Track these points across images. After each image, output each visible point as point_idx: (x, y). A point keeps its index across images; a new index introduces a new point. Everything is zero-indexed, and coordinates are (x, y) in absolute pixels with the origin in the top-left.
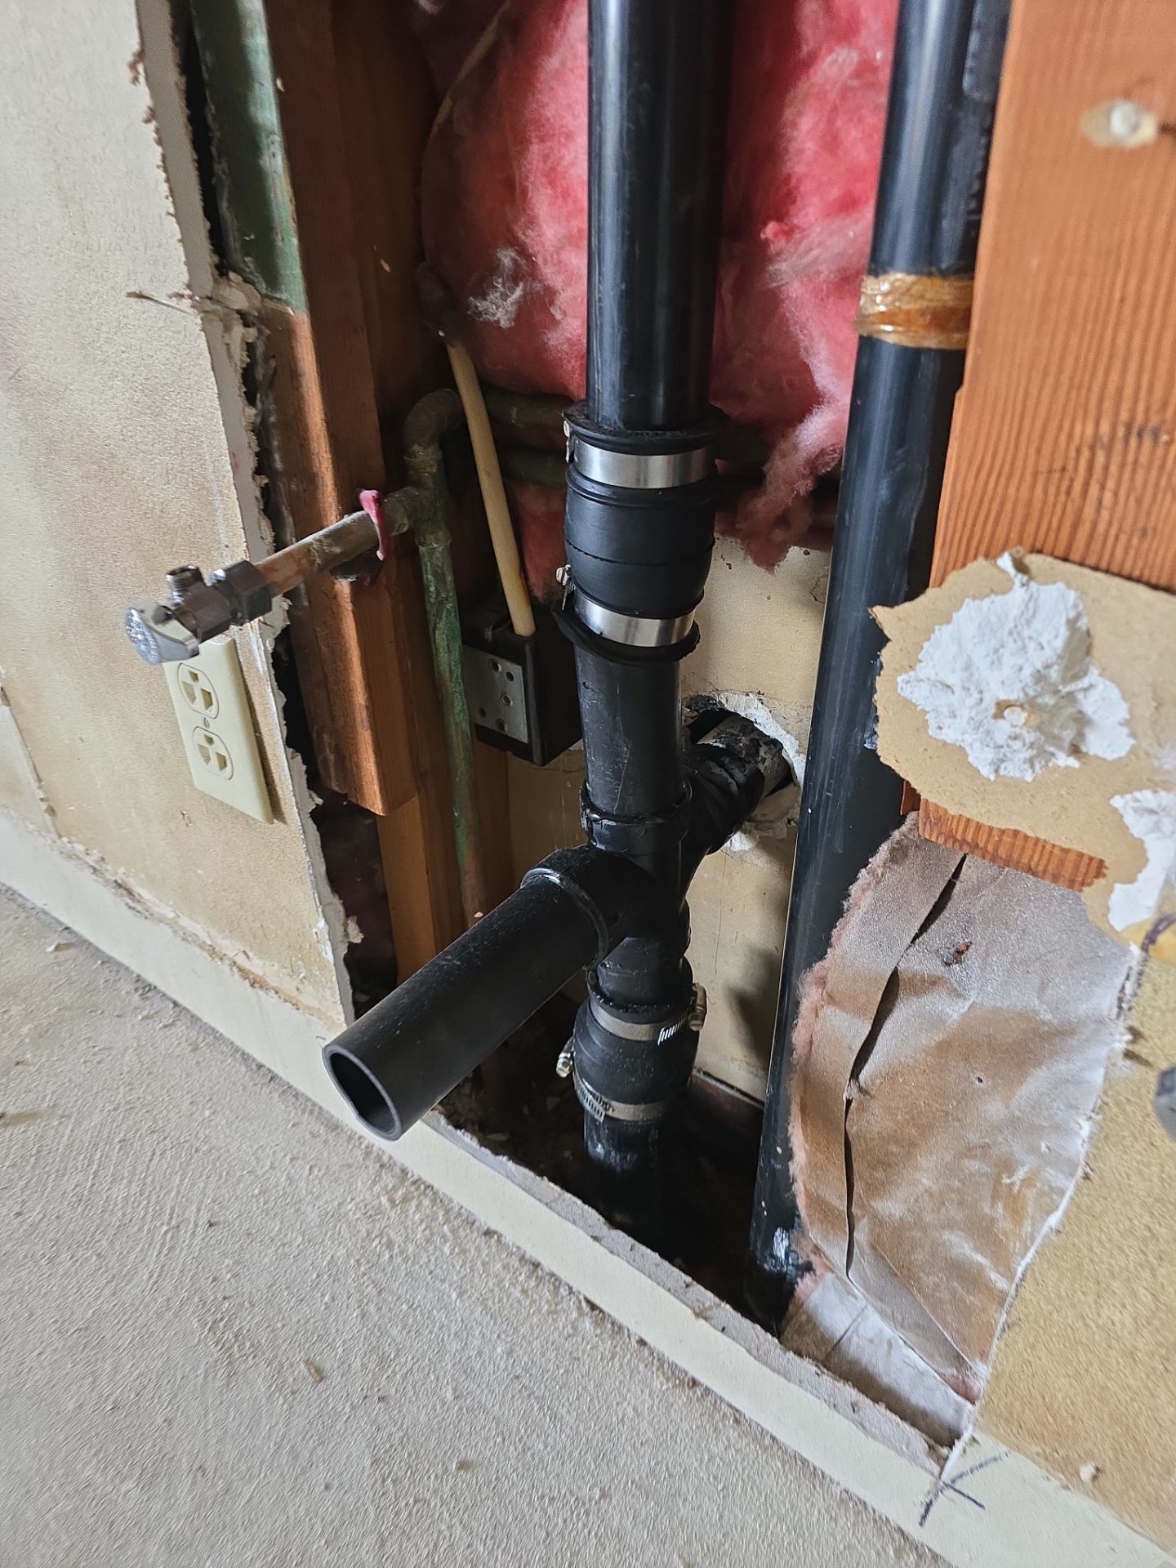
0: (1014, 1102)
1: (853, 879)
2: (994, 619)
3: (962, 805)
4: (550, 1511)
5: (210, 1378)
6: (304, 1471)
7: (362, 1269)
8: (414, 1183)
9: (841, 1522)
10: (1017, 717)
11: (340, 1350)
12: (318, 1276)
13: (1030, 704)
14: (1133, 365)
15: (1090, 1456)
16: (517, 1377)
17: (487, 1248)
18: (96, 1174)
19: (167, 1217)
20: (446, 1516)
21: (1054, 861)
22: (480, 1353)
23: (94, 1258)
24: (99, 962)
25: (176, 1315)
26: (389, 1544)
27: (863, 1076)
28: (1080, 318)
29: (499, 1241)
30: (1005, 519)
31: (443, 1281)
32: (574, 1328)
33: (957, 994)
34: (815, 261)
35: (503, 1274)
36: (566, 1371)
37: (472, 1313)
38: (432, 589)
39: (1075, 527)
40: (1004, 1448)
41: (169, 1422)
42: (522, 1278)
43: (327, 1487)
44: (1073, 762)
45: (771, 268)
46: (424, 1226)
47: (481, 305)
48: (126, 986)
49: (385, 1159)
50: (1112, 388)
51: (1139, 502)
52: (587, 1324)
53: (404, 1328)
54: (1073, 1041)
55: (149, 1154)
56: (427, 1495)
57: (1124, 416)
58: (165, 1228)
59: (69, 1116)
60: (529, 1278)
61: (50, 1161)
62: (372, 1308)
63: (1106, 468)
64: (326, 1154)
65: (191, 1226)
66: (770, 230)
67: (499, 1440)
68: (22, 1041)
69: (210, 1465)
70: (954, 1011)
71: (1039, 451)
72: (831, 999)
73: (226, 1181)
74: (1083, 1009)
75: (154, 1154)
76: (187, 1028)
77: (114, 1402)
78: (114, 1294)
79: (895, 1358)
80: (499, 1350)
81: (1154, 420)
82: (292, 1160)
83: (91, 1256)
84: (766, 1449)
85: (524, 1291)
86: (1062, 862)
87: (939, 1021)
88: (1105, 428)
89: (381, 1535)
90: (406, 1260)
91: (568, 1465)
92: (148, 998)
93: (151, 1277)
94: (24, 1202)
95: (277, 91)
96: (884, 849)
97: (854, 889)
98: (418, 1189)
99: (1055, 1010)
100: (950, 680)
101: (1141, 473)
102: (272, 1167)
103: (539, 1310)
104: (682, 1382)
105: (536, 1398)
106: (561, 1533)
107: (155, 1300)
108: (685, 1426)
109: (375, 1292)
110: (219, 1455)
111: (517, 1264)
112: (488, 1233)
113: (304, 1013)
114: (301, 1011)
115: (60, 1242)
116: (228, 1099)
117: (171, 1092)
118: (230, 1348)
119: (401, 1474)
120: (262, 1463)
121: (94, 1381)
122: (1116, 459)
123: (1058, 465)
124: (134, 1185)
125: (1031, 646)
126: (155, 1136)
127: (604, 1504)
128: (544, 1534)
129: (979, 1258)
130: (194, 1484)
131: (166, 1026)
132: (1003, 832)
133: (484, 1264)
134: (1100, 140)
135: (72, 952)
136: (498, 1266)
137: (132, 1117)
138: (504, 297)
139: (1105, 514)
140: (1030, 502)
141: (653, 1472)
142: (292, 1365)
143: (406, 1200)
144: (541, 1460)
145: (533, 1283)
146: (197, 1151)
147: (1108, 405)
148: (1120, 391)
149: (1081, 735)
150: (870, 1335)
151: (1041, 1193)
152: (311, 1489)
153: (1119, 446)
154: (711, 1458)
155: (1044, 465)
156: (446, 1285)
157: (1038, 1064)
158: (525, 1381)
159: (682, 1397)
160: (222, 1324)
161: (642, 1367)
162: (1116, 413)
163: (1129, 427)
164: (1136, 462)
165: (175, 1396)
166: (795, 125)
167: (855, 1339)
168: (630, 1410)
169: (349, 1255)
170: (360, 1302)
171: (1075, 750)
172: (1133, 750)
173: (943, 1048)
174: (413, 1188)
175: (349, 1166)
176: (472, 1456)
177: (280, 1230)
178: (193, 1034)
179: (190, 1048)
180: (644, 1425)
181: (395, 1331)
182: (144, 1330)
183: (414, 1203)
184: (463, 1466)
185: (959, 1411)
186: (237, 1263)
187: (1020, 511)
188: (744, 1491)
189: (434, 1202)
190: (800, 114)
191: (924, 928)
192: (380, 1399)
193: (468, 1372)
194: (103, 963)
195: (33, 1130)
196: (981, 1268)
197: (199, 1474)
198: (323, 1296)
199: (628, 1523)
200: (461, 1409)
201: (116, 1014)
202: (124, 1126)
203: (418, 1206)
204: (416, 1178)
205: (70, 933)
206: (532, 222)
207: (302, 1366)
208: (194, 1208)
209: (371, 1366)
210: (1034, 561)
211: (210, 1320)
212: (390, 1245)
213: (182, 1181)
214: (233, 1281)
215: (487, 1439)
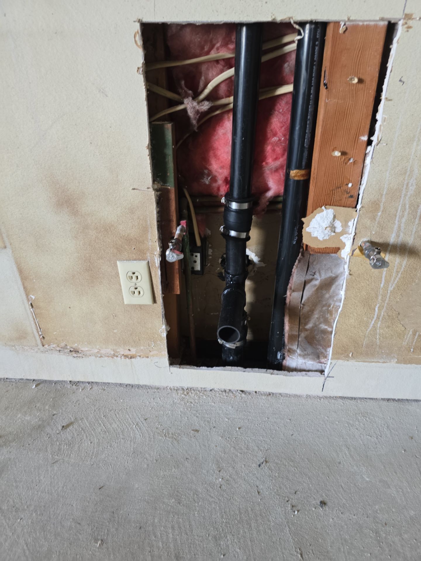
0: (330, 293)
1: (292, 268)
2: (322, 216)
3: (317, 246)
4: (261, 426)
5: (173, 444)
6: (209, 447)
7: (189, 410)
8: (187, 389)
9: (309, 400)
10: (328, 229)
11: (198, 425)
12: (181, 416)
13: (329, 227)
14: (337, 180)
15: (351, 352)
16: (237, 410)
17: (213, 393)
18: (104, 425)
19: (133, 424)
20: (243, 437)
21: (332, 250)
22: (227, 410)
23: (122, 440)
24: (54, 384)
25: (154, 438)
26: (236, 447)
27: (302, 302)
28: (329, 175)
29: (214, 391)
30: (321, 202)
31: (209, 403)
32: (241, 397)
33: (317, 280)
34: (272, 167)
35: (220, 396)
36: (246, 404)
37: (219, 405)
38: (186, 240)
39: (331, 201)
40: (336, 361)
41: (172, 456)
42: (224, 394)
43: (216, 446)
44: (334, 234)
45: (264, 169)
46: (196, 396)
47: (202, 181)
48: (69, 386)
49: (176, 388)
50: (334, 183)
51: (339, 196)
52: (243, 395)
53: (208, 414)
54: (338, 278)
55: (114, 415)
56: (237, 436)
57: (336, 186)
58: (134, 426)
59: (83, 418)
60: (226, 393)
61: (88, 429)
62: (198, 415)
63: (335, 193)
64: (161, 394)
65: (141, 422)
66: (264, 163)
67: (242, 421)
68: (49, 410)
69: (188, 457)
70: (317, 283)
71: (325, 192)
72: (294, 291)
73: (140, 411)
74: (339, 272)
75: (116, 415)
76: (97, 387)
77: (155, 460)
78: (134, 443)
79: (307, 364)
80: (230, 408)
81: (340, 186)
82: (153, 399)
83: (121, 440)
84: (289, 397)
85: (227, 396)
86: (333, 250)
87: (315, 285)
88: (334, 188)
89: (233, 447)
90: (197, 403)
91: (258, 418)
92: (78, 385)
93: (140, 436)
94: (90, 440)
95: (173, 148)
96: (297, 261)
97: (293, 270)
98: (188, 390)
99: (335, 274)
100: (316, 226)
101: (339, 193)
102: (149, 403)
103: (232, 398)
104: (268, 395)
105: (244, 411)
106: (265, 428)
107: (146, 439)
108: (273, 401)
109: (196, 412)
110: (188, 454)
111: (221, 393)
112: (211, 390)
113: (150, 358)
114: (149, 358)
115: (109, 442)
116: (124, 396)
117: (107, 401)
118: (173, 437)
119: (229, 436)
120: (199, 450)
121: (147, 459)
122: (336, 192)
123: (328, 193)
124: (117, 422)
125: (329, 218)
126: (112, 411)
127: (269, 419)
128: (262, 430)
129: (326, 327)
130: (188, 462)
131: (91, 389)
132: (324, 248)
133: (214, 396)
134: (334, 155)
135: (41, 385)
136: (218, 395)
137: (101, 410)
138: (207, 179)
139: (335, 199)
140: (325, 199)
141: (273, 411)
142: (190, 433)
143: (188, 393)
144: (253, 420)
145: (227, 394)
146: (127, 409)
147: (334, 185)
148: (335, 183)
149: (335, 230)
150: (301, 364)
151: (335, 308)
152: (213, 448)
153: (336, 190)
154: (281, 403)
155: (326, 194)
156: (210, 403)
157: (333, 284)
158: (239, 410)
159: (269, 397)
160: (167, 434)
161: (259, 397)
162: (335, 186)
163: (337, 187)
164: (338, 191)
165: (169, 451)
166: (267, 148)
167: (298, 366)
168: (262, 404)
169: (184, 409)
170: (194, 415)
171: (334, 232)
172: (342, 230)
173: (317, 289)
174: (187, 391)
175: (169, 394)
176: (239, 426)
177: (163, 412)
178: (100, 387)
179: (103, 390)
180: (266, 405)
181: (206, 416)
182: (149, 445)
183: (190, 393)
184: (239, 428)
185: (322, 366)
186: (159, 423)
187: (323, 200)
188: (290, 405)
189: (194, 390)
190: (268, 146)
191: (307, 272)
192: (214, 427)
193: (227, 414)
194: (55, 384)
195: (75, 426)
196: (326, 329)
197: (187, 460)
198: (185, 418)
199: (275, 420)
200: (231, 421)
201: (72, 393)
202: (101, 413)
203: (191, 393)
204: (186, 388)
205: (36, 381)
206: (211, 165)
207: (192, 431)
208: (137, 419)
209: (207, 424)
210: (327, 207)
211: (163, 435)
212: (191, 403)
213: (129, 416)
214: (161, 426)
215: (240, 422)
